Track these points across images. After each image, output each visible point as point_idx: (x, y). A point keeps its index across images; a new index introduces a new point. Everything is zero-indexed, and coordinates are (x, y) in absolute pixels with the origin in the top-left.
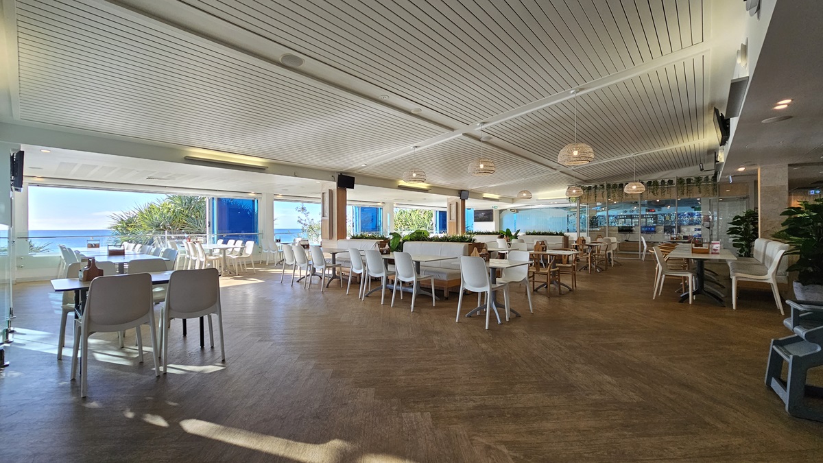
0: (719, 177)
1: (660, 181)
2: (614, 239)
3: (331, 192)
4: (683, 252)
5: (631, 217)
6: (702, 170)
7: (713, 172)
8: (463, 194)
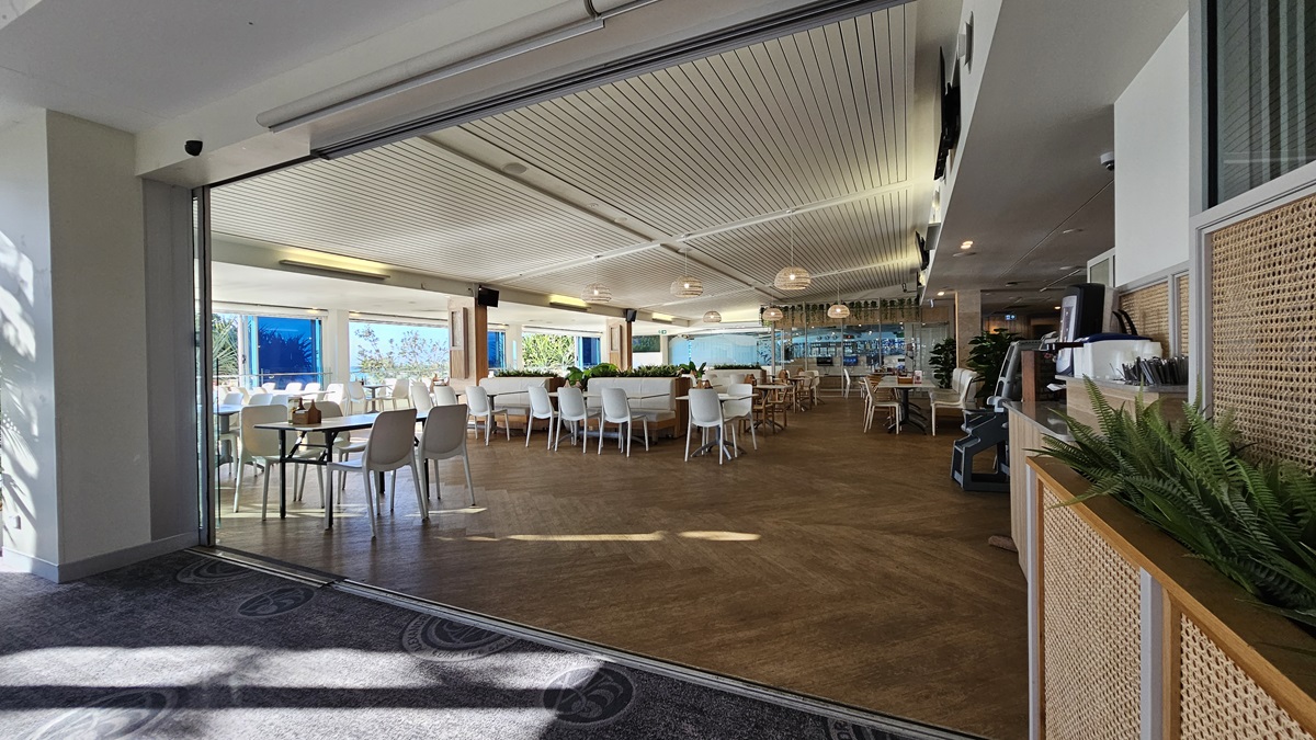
0: (921, 300)
1: (863, 302)
2: (816, 373)
3: (466, 311)
4: (890, 382)
5: (827, 345)
6: (905, 291)
7: (915, 294)
8: (631, 315)
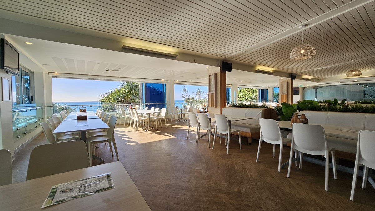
3: (216, 74)
8: (293, 76)
